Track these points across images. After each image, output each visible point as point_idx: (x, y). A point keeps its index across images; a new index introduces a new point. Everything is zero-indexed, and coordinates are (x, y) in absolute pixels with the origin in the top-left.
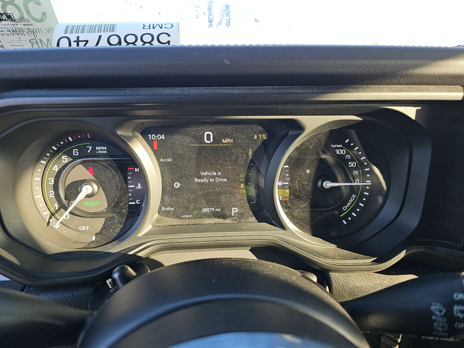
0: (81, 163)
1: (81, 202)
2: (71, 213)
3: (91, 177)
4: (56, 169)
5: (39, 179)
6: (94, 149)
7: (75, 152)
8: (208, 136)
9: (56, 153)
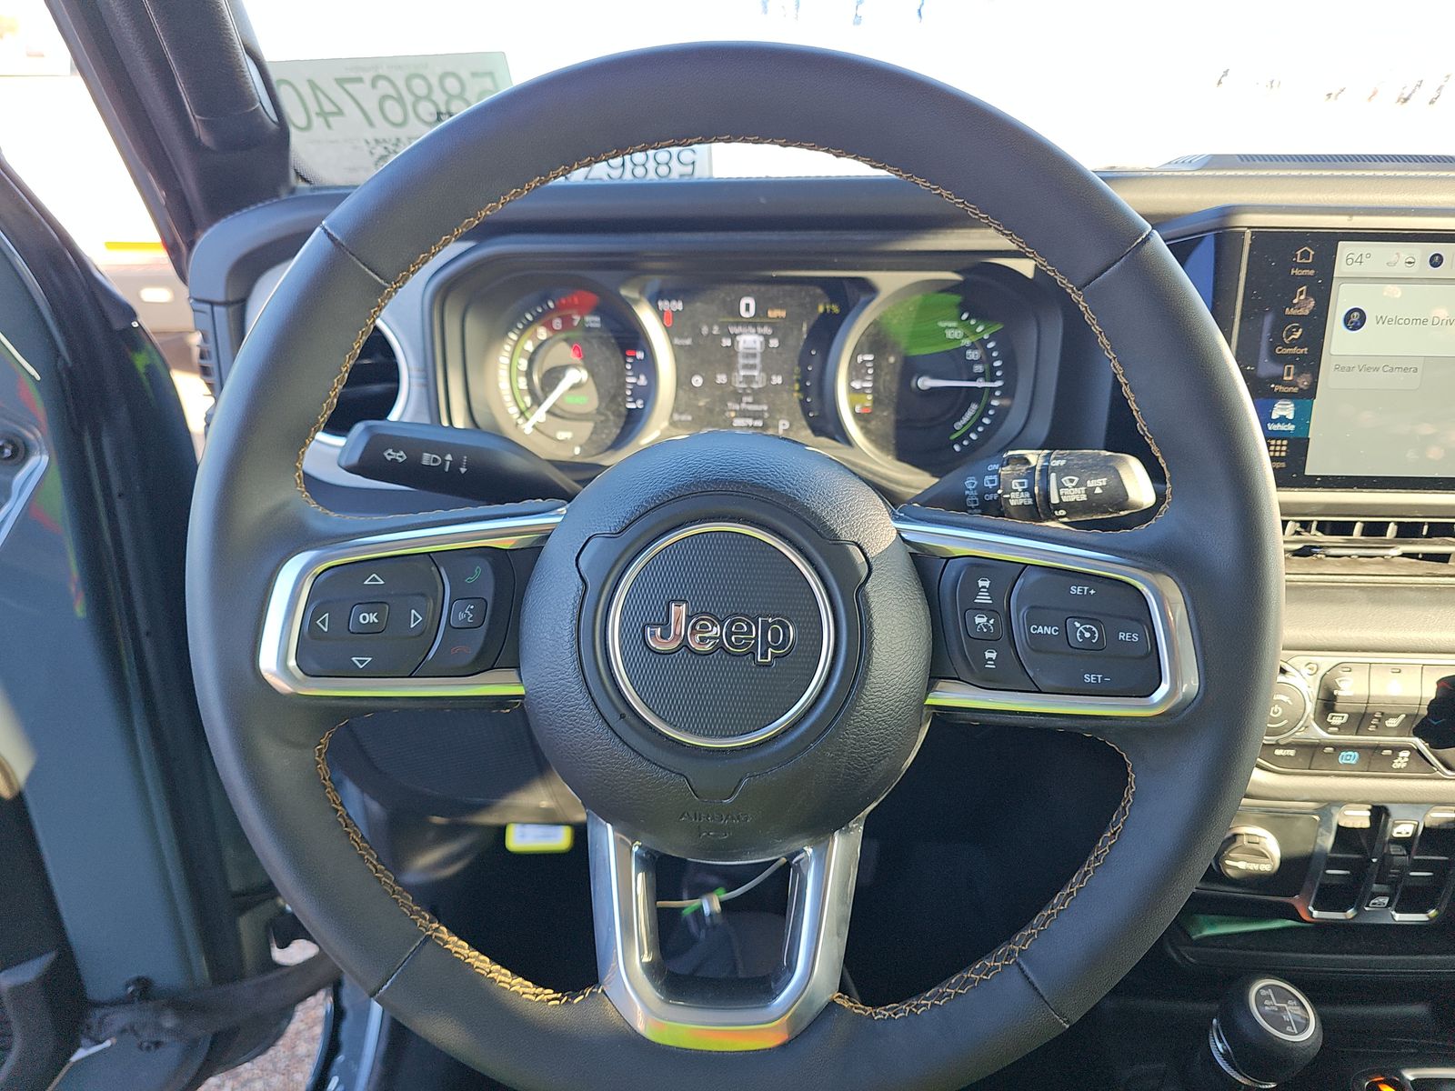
0: (567, 340)
1: (562, 397)
2: (549, 412)
3: (577, 360)
4: (529, 346)
5: (507, 361)
6: (582, 320)
7: (557, 324)
8: (748, 306)
9: (528, 325)
